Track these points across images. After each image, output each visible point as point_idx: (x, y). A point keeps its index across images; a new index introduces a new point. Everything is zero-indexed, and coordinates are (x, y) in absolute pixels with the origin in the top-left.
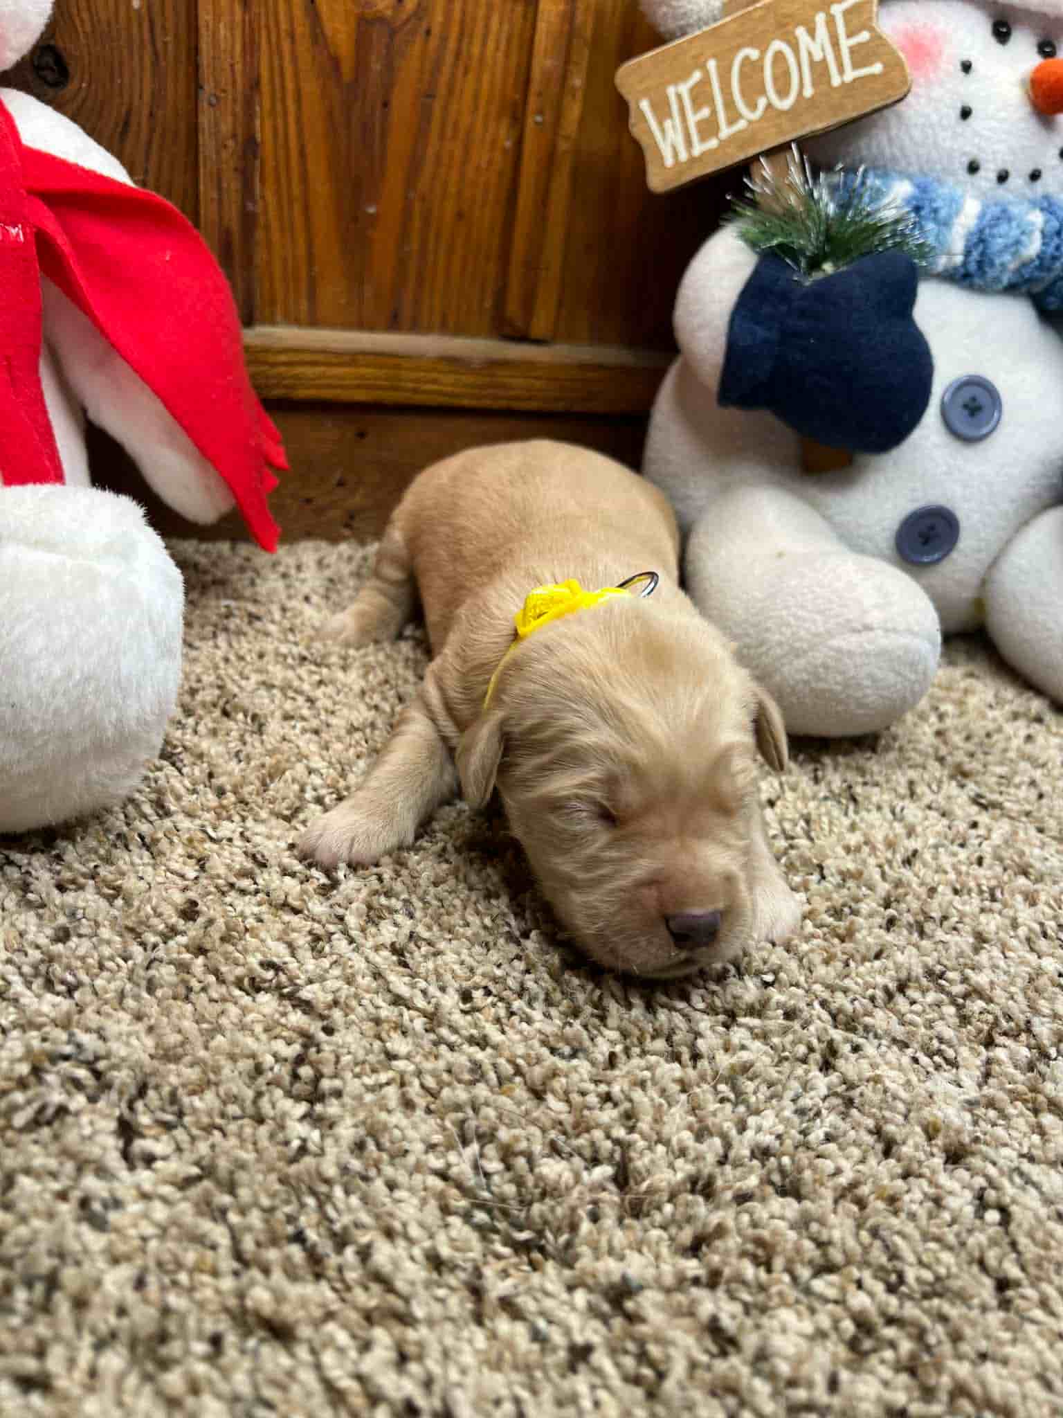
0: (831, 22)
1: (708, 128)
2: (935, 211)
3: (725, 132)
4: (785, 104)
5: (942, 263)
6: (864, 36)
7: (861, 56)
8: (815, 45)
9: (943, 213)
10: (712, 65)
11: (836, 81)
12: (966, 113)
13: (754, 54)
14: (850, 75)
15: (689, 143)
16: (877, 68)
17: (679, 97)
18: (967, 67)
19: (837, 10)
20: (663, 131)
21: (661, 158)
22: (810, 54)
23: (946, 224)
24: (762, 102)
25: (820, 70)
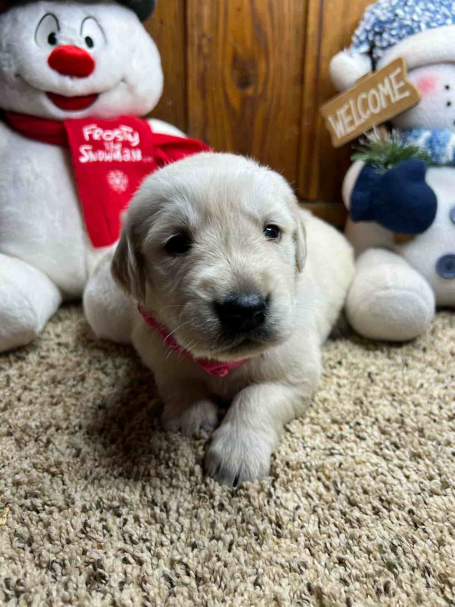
0: (390, 81)
1: (352, 122)
2: (438, 142)
3: (357, 123)
4: (377, 111)
5: (444, 160)
6: (402, 84)
7: (402, 90)
8: (385, 89)
9: (441, 143)
10: (351, 102)
11: (393, 100)
12: (449, 104)
13: (364, 96)
14: (398, 97)
15: (345, 128)
16: (407, 94)
17: (341, 115)
18: (447, 87)
19: (392, 76)
20: (336, 126)
21: (336, 135)
22: (383, 93)
23: (443, 145)
24: (368, 112)
25: (388, 98)
